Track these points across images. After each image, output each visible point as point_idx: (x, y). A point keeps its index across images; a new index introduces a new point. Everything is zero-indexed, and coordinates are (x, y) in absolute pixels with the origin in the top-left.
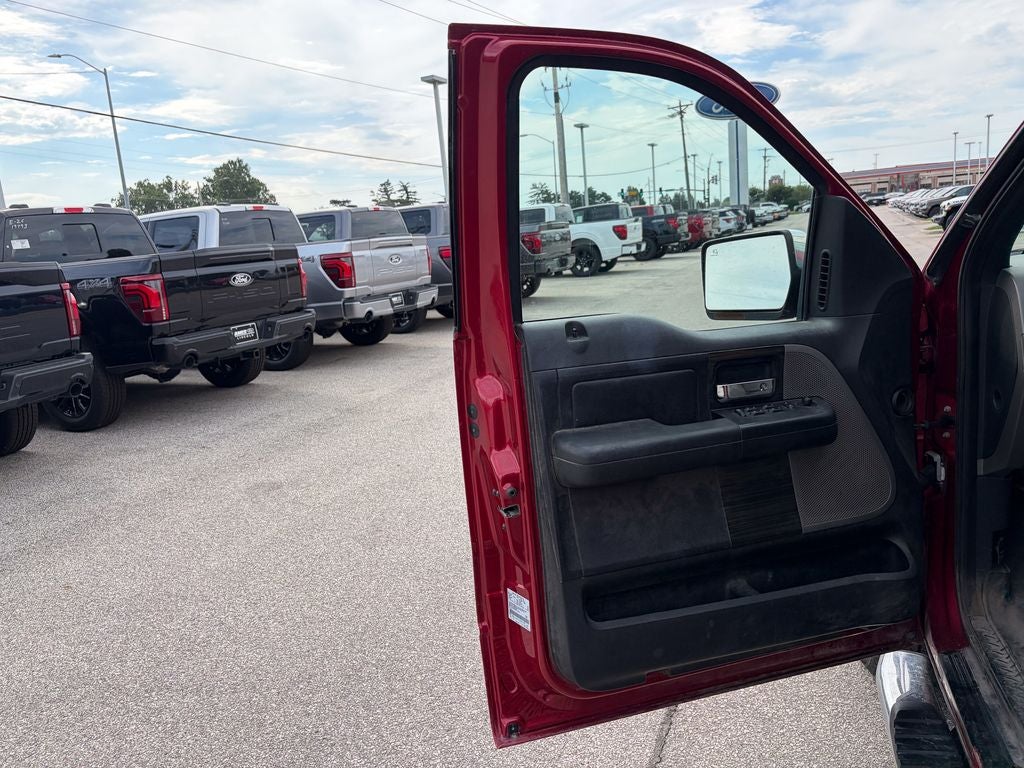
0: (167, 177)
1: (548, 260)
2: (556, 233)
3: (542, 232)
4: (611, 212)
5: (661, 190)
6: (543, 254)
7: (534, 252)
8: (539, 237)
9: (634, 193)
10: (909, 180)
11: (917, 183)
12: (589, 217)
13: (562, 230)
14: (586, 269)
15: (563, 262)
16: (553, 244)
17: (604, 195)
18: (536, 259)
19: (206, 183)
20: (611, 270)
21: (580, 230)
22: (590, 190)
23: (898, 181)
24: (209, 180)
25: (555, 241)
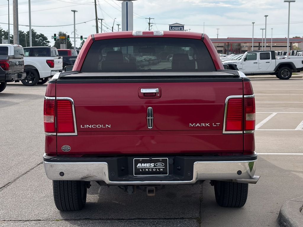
1: (12, 74)
2: (17, 61)
3: (10, 60)
4: (46, 52)
5: (81, 37)
6: (10, 71)
7: (5, 69)
8: (8, 62)
9: (64, 37)
10: (235, 47)
11: (239, 49)
12: (32, 53)
13: (20, 60)
14: (30, 82)
15: (19, 76)
16: (15, 66)
17: (42, 35)
18: (6, 73)
20: (45, 84)
21: (29, 60)
22: (32, 31)
23: (228, 47)
25: (16, 65)
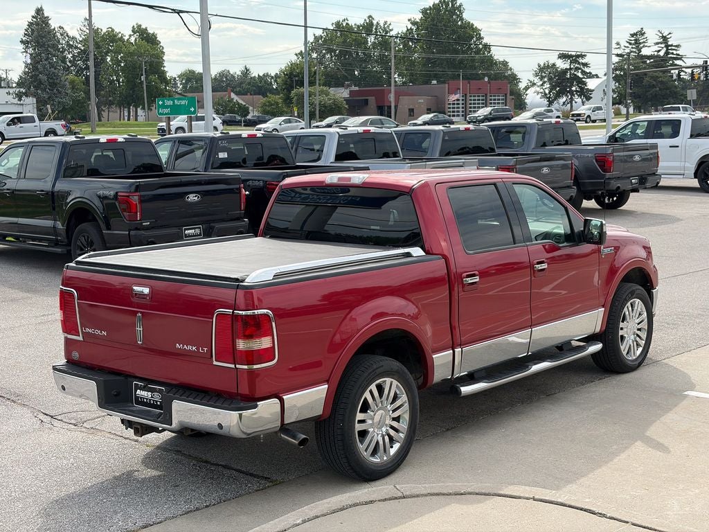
0: (370, 17)
7: (605, 171)
19: (410, 26)
24: (414, 23)
